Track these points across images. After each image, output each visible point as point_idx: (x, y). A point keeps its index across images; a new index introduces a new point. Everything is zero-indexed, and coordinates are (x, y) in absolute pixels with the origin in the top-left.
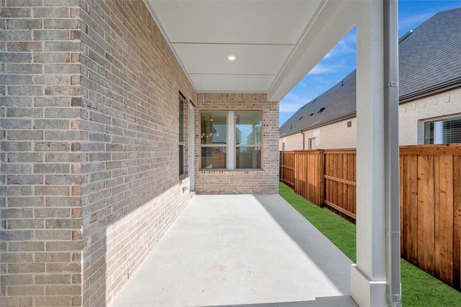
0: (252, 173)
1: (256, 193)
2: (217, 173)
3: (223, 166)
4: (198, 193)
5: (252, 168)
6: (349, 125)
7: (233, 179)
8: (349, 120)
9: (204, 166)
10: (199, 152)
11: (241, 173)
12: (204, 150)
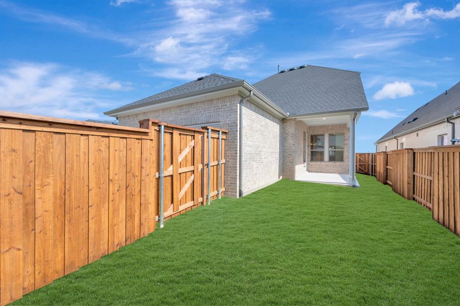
0: (338, 163)
1: (340, 173)
2: (319, 163)
3: (322, 160)
4: (309, 172)
5: (335, 161)
6: (417, 135)
7: (327, 165)
8: (417, 132)
9: (312, 160)
10: (310, 153)
11: (332, 163)
12: (312, 152)
